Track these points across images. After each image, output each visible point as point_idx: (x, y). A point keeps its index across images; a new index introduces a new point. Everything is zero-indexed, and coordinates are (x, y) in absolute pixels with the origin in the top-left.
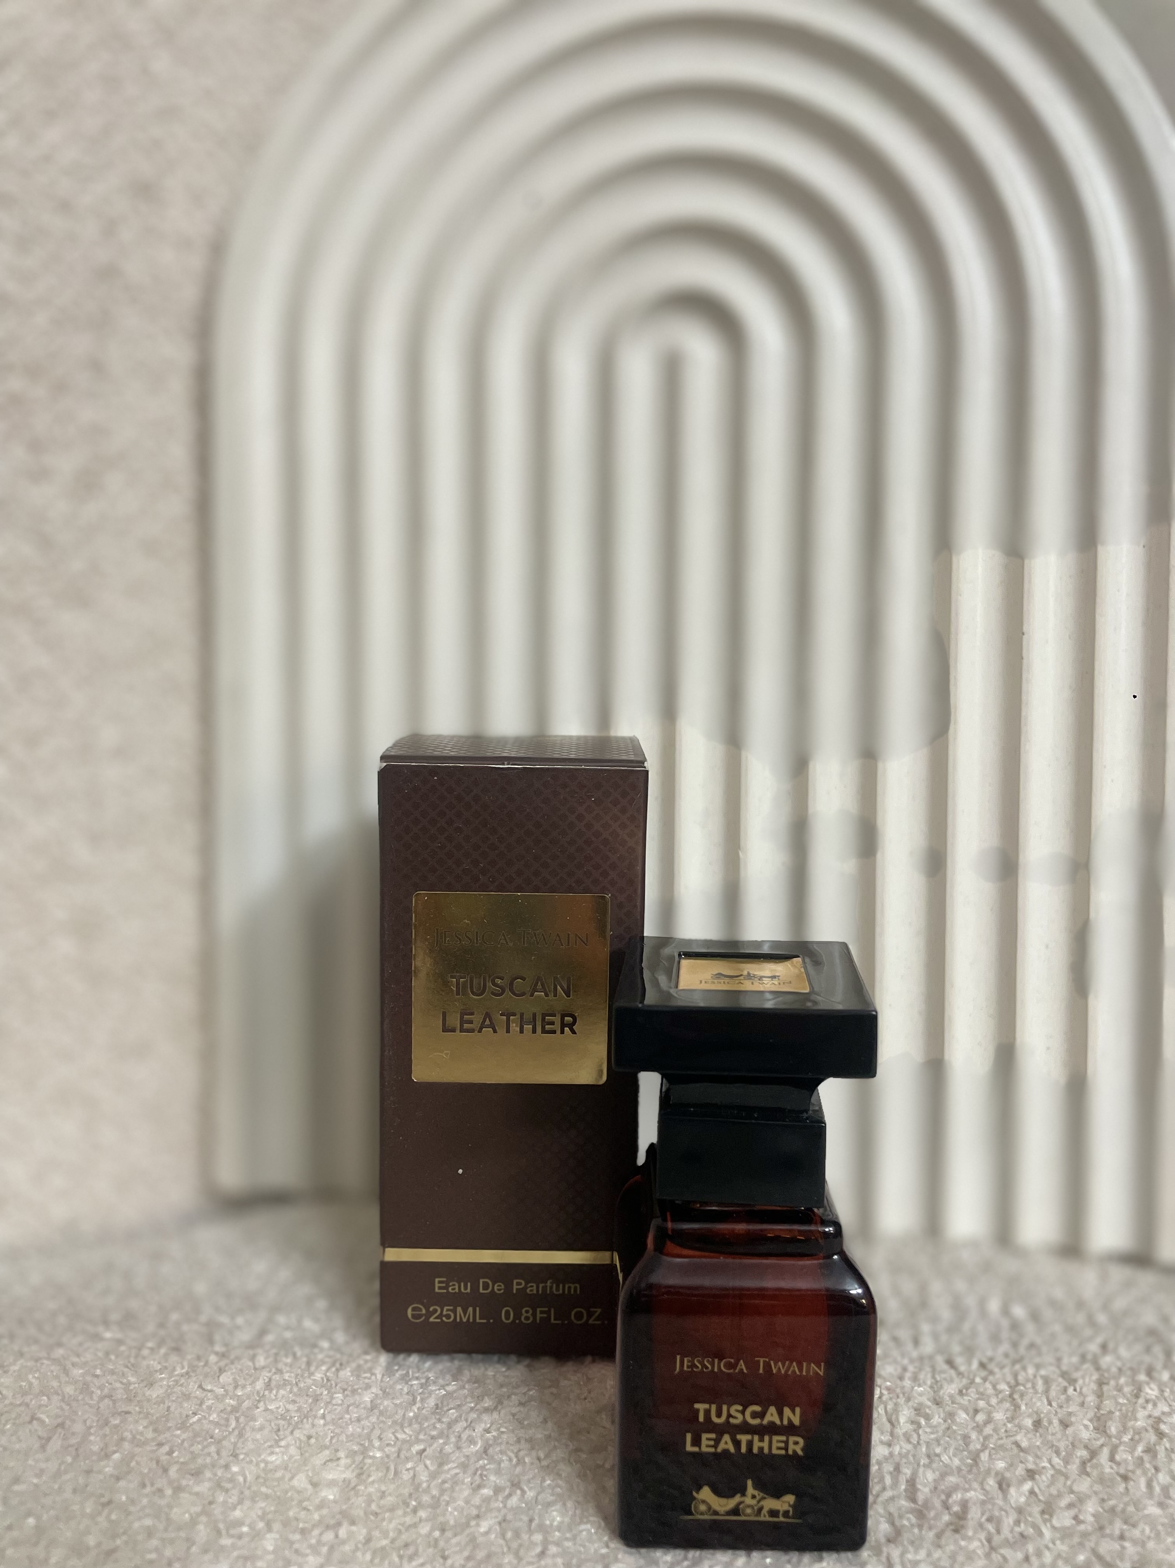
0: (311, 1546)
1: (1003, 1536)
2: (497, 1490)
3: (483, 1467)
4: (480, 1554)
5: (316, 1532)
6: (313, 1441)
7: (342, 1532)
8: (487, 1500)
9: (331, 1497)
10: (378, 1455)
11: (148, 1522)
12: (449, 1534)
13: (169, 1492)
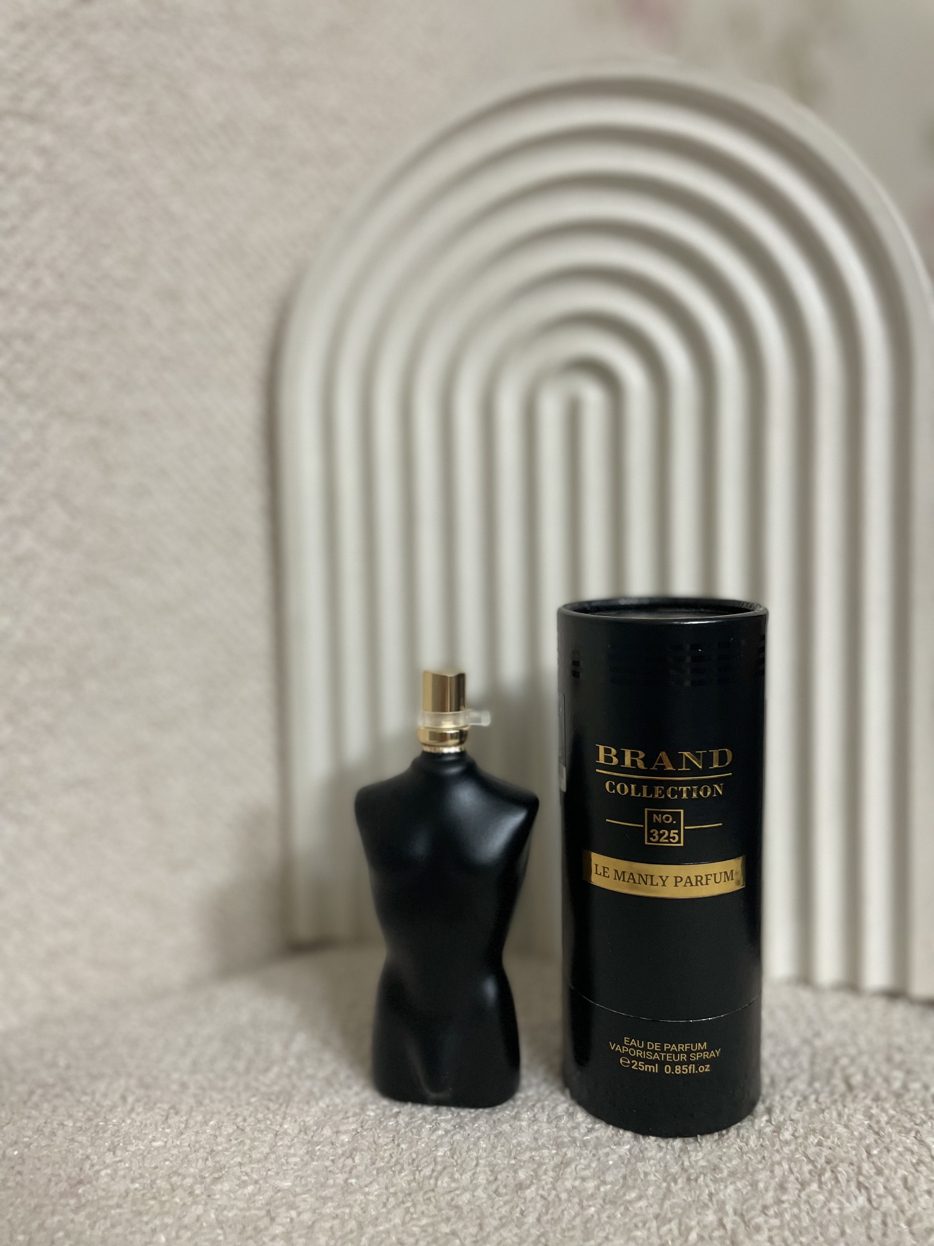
0: (338, 1168)
1: (749, 1146)
2: (447, 1132)
3: (436, 1119)
4: (439, 1168)
5: (342, 1160)
6: (331, 1108)
7: (357, 1159)
8: (441, 1137)
9: (347, 1140)
10: (372, 1114)
11: (238, 1159)
12: (420, 1157)
13: (248, 1142)
